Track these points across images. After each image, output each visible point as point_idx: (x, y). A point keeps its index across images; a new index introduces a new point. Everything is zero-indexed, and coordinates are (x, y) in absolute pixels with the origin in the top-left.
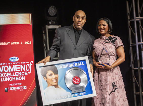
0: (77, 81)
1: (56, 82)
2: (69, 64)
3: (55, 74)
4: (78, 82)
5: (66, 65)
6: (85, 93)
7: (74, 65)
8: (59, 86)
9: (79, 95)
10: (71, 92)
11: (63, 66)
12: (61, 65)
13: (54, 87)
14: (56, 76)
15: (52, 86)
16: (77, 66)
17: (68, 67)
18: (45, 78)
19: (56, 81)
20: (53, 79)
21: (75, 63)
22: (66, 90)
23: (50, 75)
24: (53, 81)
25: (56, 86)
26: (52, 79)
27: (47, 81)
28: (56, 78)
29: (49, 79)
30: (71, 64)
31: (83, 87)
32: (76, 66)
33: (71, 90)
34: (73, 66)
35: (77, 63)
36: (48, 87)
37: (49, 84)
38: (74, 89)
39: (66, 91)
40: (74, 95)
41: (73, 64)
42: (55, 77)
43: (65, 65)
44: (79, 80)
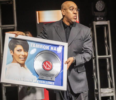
0: (48, 67)
1: (23, 61)
2: (44, 46)
3: (24, 51)
4: (48, 69)
5: (41, 45)
6: (53, 83)
7: (50, 48)
8: (25, 66)
9: (46, 82)
10: (37, 77)
11: (37, 45)
12: (34, 44)
13: (19, 65)
14: (26, 54)
15: (17, 63)
16: (53, 50)
17: (42, 48)
18: (11, 52)
19: (23, 59)
20: (21, 56)
21: (51, 47)
22: (32, 72)
23: (18, 51)
24: (20, 58)
25: (22, 65)
26: (19, 56)
27: (13, 56)
28: (24, 56)
29: (16, 55)
30: (47, 46)
31: (53, 76)
32: (51, 49)
33: (38, 75)
34: (48, 49)
35: (53, 47)
36: (12, 63)
37: (14, 60)
38: (42, 74)
39: (32, 74)
40: (40, 81)
41: (48, 46)
42: (23, 54)
43: (39, 45)
44: (50, 66)
